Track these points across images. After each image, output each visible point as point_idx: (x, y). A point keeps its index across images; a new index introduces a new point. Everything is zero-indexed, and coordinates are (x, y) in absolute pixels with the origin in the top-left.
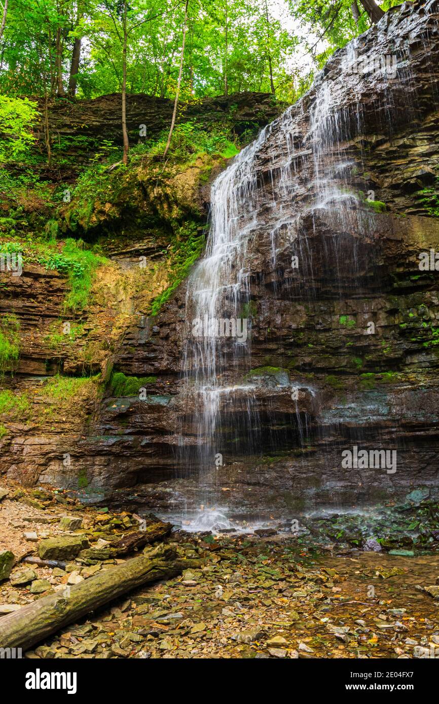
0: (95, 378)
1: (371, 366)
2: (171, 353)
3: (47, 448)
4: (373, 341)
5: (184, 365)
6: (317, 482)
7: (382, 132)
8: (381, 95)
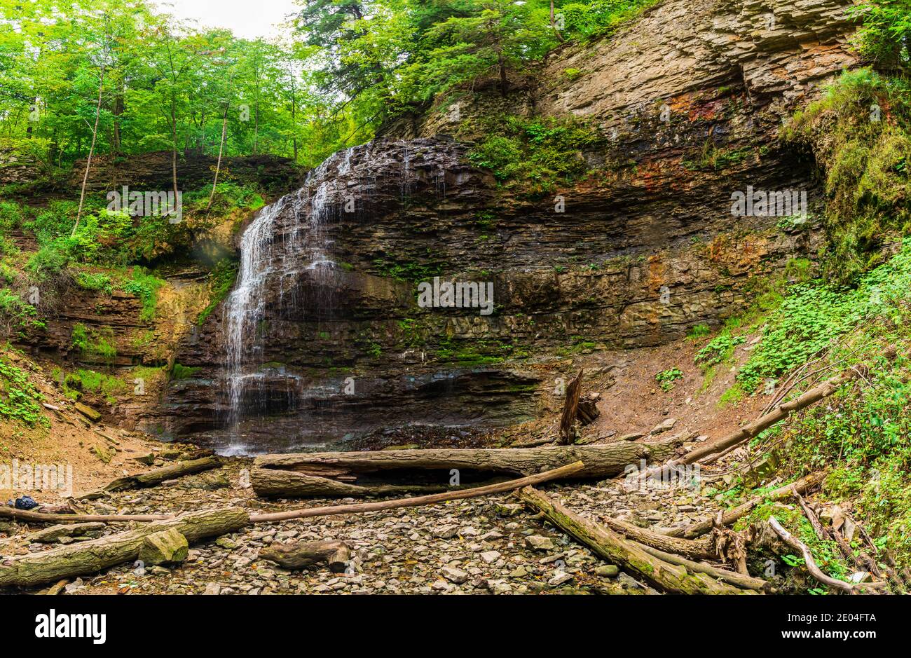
0: (164, 368)
1: (336, 363)
2: (212, 352)
3: (138, 411)
4: (338, 349)
5: (220, 360)
6: (297, 430)
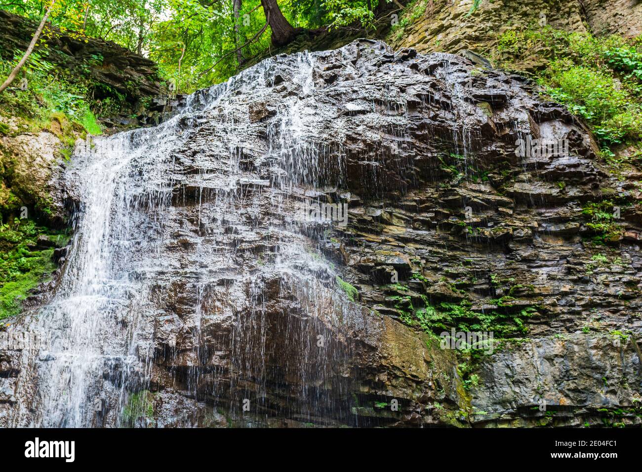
7: (357, 192)
8: (370, 146)
